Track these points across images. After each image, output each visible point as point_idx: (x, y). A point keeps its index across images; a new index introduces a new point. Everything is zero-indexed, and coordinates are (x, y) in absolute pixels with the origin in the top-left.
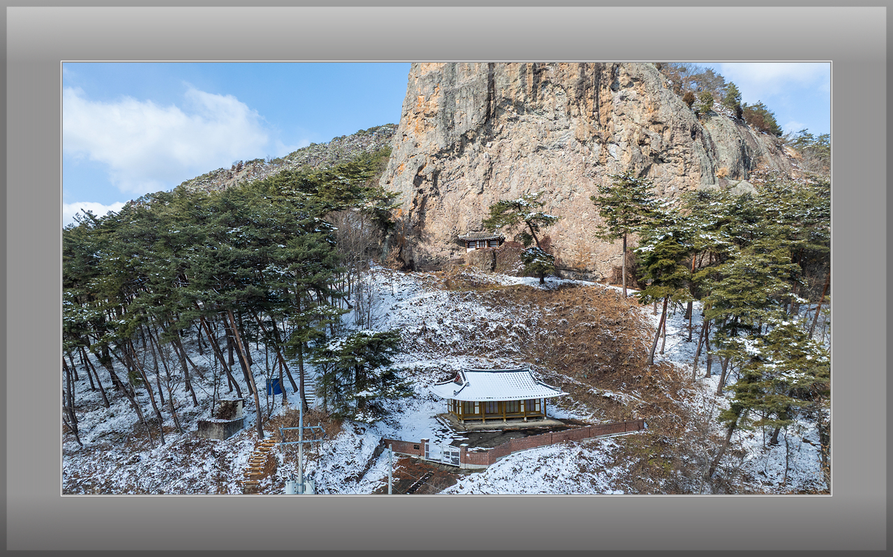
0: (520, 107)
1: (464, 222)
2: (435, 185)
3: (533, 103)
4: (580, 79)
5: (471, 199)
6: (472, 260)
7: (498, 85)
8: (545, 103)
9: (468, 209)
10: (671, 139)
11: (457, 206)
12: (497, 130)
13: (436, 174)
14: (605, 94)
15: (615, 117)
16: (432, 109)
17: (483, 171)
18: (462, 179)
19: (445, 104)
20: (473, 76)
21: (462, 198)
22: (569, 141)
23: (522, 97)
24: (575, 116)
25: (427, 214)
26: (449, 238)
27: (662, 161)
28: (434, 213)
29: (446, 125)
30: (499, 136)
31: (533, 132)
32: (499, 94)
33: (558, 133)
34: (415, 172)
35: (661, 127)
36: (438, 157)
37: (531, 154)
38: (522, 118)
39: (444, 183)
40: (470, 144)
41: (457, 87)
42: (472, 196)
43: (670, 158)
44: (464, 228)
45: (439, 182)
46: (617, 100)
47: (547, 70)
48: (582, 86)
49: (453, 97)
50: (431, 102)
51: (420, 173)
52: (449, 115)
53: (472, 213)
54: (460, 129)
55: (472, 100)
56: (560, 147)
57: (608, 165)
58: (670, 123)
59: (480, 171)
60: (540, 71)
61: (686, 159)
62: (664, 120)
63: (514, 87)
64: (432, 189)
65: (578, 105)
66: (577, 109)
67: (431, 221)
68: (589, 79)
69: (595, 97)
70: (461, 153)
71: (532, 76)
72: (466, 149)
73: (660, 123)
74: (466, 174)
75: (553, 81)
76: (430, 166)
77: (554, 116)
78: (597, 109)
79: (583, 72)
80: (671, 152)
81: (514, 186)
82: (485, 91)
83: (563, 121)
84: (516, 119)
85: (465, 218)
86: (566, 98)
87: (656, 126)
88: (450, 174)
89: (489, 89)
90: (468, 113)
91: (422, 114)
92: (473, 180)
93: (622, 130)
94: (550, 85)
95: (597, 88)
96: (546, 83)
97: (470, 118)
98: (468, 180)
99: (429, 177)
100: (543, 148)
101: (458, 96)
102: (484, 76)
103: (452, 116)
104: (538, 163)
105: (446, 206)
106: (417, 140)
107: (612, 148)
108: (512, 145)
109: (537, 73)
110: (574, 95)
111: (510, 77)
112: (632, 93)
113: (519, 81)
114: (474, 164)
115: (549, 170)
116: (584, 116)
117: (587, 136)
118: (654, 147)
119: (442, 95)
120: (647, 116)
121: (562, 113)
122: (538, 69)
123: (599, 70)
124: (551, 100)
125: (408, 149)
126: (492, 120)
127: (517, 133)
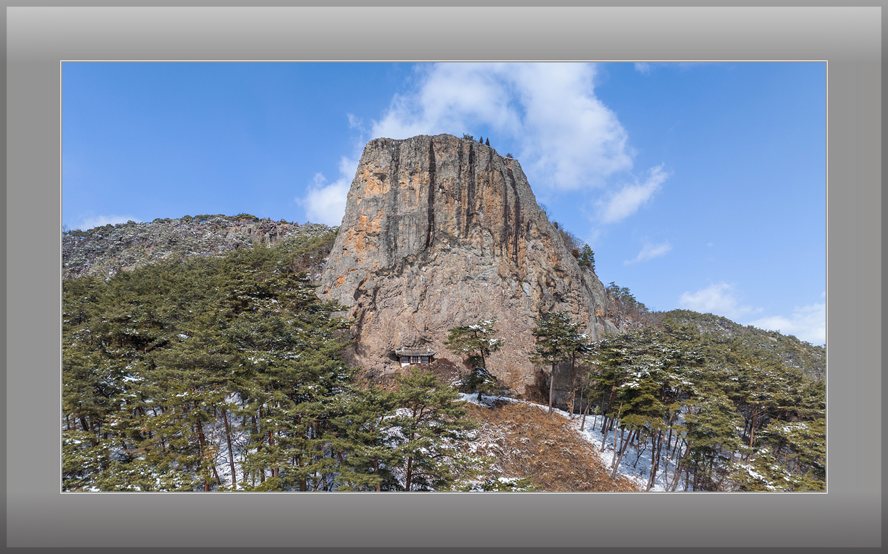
0: (454, 241)
1: (399, 338)
2: (374, 300)
3: (464, 240)
4: (504, 227)
5: (406, 317)
7: (439, 217)
8: (474, 241)
9: (403, 325)
10: (570, 285)
11: (393, 321)
12: (432, 257)
13: (376, 290)
14: (522, 242)
15: (527, 261)
16: (374, 230)
17: (419, 293)
18: (399, 297)
19: (388, 228)
20: (414, 207)
21: (398, 314)
22: (490, 274)
23: (456, 233)
24: (497, 256)
25: (364, 327)
26: (384, 351)
27: (562, 300)
28: (370, 326)
29: (390, 247)
30: (433, 263)
31: (462, 263)
32: (438, 227)
33: (482, 267)
34: (356, 285)
35: (562, 274)
36: (377, 274)
37: (460, 282)
38: (453, 250)
39: (382, 299)
40: (409, 266)
41: (399, 214)
42: (408, 313)
43: (568, 299)
45: (378, 297)
46: (530, 248)
47: (477, 214)
48: (506, 233)
49: (396, 223)
50: (373, 223)
51: (361, 288)
52: (392, 238)
53: (407, 329)
54: (402, 252)
55: (414, 228)
56: (484, 279)
57: (522, 299)
58: (569, 272)
59: (417, 292)
60: (472, 214)
61: (579, 301)
62: (565, 269)
63: (451, 223)
64: (370, 304)
65: (501, 247)
66: (499, 251)
67: (367, 334)
68: (511, 228)
69: (516, 244)
70: (400, 273)
71: (465, 217)
72: (405, 270)
73: (562, 271)
74: (404, 293)
75: (482, 224)
76: (371, 282)
77: (481, 253)
78: (516, 253)
79: (506, 222)
80: (569, 294)
81: (444, 308)
82: (426, 222)
83: (488, 258)
84: (449, 250)
85: (400, 334)
86: (492, 241)
87: (558, 273)
88: (388, 291)
89: (429, 221)
90: (411, 239)
91: (364, 232)
92: (410, 300)
93: (533, 273)
94: (478, 227)
95: (516, 236)
96: (476, 224)
97: (411, 244)
98: (405, 299)
99: (370, 292)
100: (471, 278)
101: (401, 222)
102: (424, 209)
103: (395, 239)
104: (465, 291)
105: (382, 321)
106: (358, 255)
107: (525, 285)
108: (444, 272)
109: (470, 215)
110: (499, 239)
111: (448, 215)
112: (540, 244)
113: (455, 220)
114: (411, 285)
115: (474, 297)
116: (505, 257)
117: (507, 273)
118: (559, 289)
119: (385, 219)
120: (552, 264)
121: (488, 252)
122: (471, 212)
123: (518, 223)
124: (479, 239)
125: (348, 263)
126: (429, 248)
127: (449, 262)
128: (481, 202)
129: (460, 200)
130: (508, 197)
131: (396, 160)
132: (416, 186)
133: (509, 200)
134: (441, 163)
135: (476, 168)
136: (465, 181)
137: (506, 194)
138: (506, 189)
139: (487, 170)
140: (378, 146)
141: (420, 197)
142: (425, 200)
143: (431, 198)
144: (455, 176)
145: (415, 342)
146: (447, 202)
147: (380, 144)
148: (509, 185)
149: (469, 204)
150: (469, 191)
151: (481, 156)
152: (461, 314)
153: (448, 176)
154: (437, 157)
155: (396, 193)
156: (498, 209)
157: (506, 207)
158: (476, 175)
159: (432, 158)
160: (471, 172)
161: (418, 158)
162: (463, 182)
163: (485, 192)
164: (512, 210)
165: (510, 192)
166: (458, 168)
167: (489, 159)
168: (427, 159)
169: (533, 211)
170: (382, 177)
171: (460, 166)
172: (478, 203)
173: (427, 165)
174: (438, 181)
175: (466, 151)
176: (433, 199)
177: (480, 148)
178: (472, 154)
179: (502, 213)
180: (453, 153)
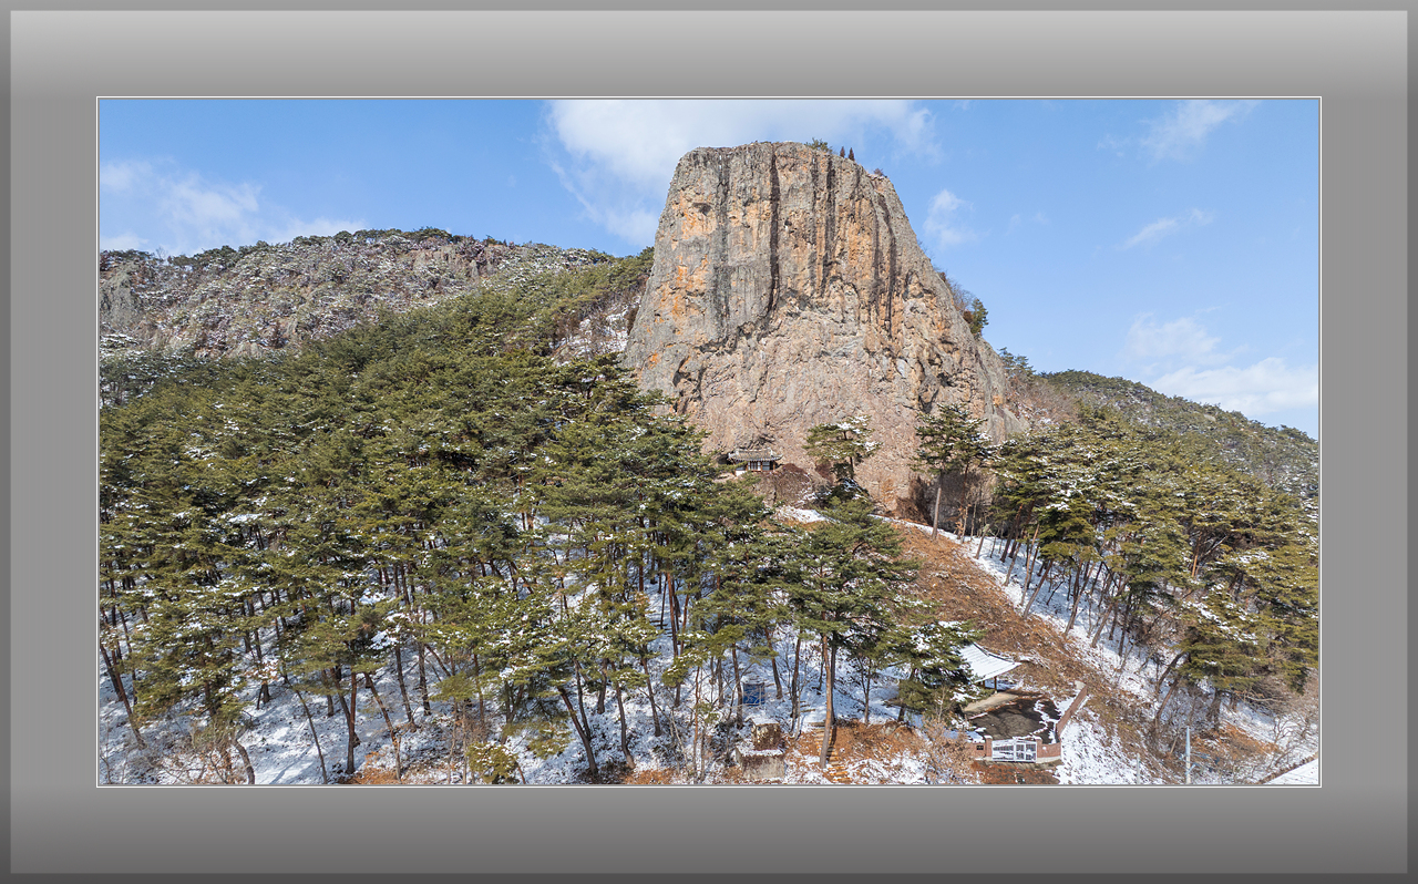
0: (804, 301)
1: (731, 437)
2: (699, 386)
3: (819, 300)
4: (875, 281)
5: (741, 408)
7: (785, 269)
8: (832, 301)
9: (737, 420)
10: (960, 363)
11: (723, 415)
12: (775, 325)
13: (702, 371)
14: (898, 302)
15: (904, 329)
16: (696, 286)
17: (758, 375)
18: (731, 381)
19: (716, 284)
20: (750, 254)
21: (730, 405)
22: (853, 349)
23: (809, 290)
24: (864, 322)
27: (949, 384)
29: (719, 312)
30: (776, 333)
31: (815, 333)
32: (784, 283)
33: (842, 338)
34: (676, 366)
35: (951, 348)
36: (702, 349)
37: (812, 359)
38: (803, 314)
39: (709, 384)
40: (744, 338)
41: (730, 263)
42: (743, 403)
43: (957, 382)
45: (704, 382)
46: (908, 310)
47: (837, 263)
48: (876, 290)
49: (727, 277)
50: (695, 277)
51: (682, 369)
52: (723, 299)
53: (742, 425)
54: (736, 318)
55: (752, 285)
56: (844, 355)
57: (895, 382)
58: (960, 345)
59: (755, 374)
60: (830, 264)
61: (972, 385)
62: (956, 341)
63: (802, 277)
64: (695, 391)
65: (869, 310)
66: (867, 315)
68: (884, 283)
69: (889, 306)
70: (734, 347)
71: (821, 268)
72: (739, 344)
73: (951, 343)
74: (738, 375)
75: (844, 277)
76: (695, 361)
77: (841, 318)
78: (889, 319)
79: (877, 274)
80: (959, 375)
81: (790, 396)
82: (768, 276)
83: (851, 325)
84: (798, 315)
85: (733, 431)
86: (857, 300)
87: (945, 346)
88: (717, 373)
89: (773, 274)
90: (748, 300)
91: (683, 291)
92: (747, 385)
93: (911, 346)
94: (839, 281)
95: (890, 294)
96: (835, 278)
97: (749, 307)
98: (739, 384)
99: (694, 375)
100: (827, 354)
101: (734, 276)
102: (765, 257)
103: (726, 301)
104: (819, 371)
105: (710, 414)
106: (676, 324)
107: (900, 363)
108: (791, 344)
109: (827, 265)
110: (867, 298)
111: (798, 264)
112: (921, 304)
113: (807, 271)
114: (748, 364)
115: (831, 380)
116: (874, 323)
117: (876, 347)
118: (946, 369)
119: (712, 271)
120: (937, 333)
121: (851, 316)
122: (829, 261)
123: (894, 275)
124: (838, 299)
125: (663, 335)
126: (772, 313)
127: (798, 330)
128: (843, 245)
129: (814, 243)
130: (881, 238)
131: (724, 184)
132: (754, 222)
133: (881, 241)
134: (787, 188)
135: (837, 195)
136: (822, 215)
137: (878, 233)
138: (878, 226)
139: (852, 198)
140: (698, 162)
141: (758, 238)
142: (766, 243)
143: (774, 241)
144: (808, 207)
145: (752, 442)
146: (796, 246)
147: (701, 159)
148: (881, 219)
149: (826, 248)
150: (827, 230)
151: (844, 177)
152: (813, 404)
153: (798, 208)
154: (782, 178)
155: (725, 233)
156: (867, 258)
157: (878, 253)
158: (837, 206)
159: (775, 181)
160: (830, 202)
161: (755, 181)
162: (819, 216)
163: (848, 230)
164: (886, 256)
165: (883, 231)
166: (812, 195)
167: (855, 182)
168: (768, 182)
169: (915, 258)
170: (705, 209)
171: (815, 193)
172: (838, 247)
173: (768, 191)
174: (783, 215)
175: (823, 171)
176: (777, 243)
177: (843, 166)
178: (831, 174)
179: (871, 262)
180: (804, 172)
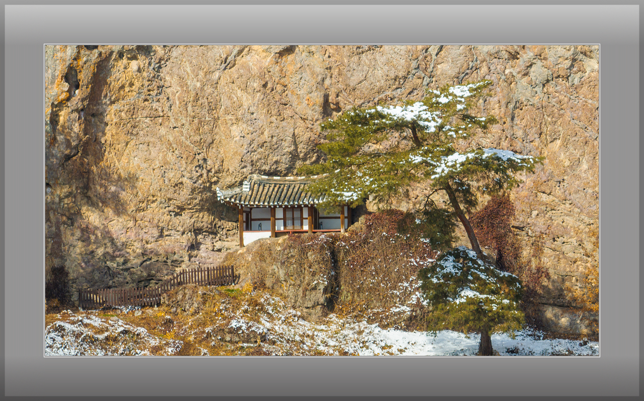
5: (255, 70)
6: (263, 274)
25: (112, 114)
26: (184, 195)
28: (133, 111)
42: (260, 57)
44: (233, 165)
53: (261, 115)
